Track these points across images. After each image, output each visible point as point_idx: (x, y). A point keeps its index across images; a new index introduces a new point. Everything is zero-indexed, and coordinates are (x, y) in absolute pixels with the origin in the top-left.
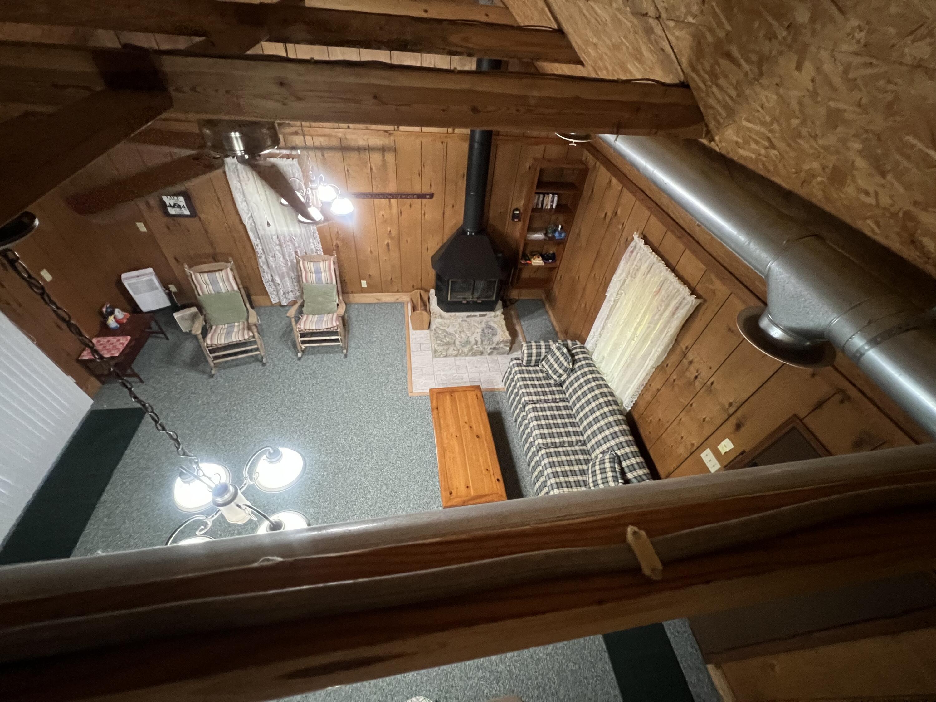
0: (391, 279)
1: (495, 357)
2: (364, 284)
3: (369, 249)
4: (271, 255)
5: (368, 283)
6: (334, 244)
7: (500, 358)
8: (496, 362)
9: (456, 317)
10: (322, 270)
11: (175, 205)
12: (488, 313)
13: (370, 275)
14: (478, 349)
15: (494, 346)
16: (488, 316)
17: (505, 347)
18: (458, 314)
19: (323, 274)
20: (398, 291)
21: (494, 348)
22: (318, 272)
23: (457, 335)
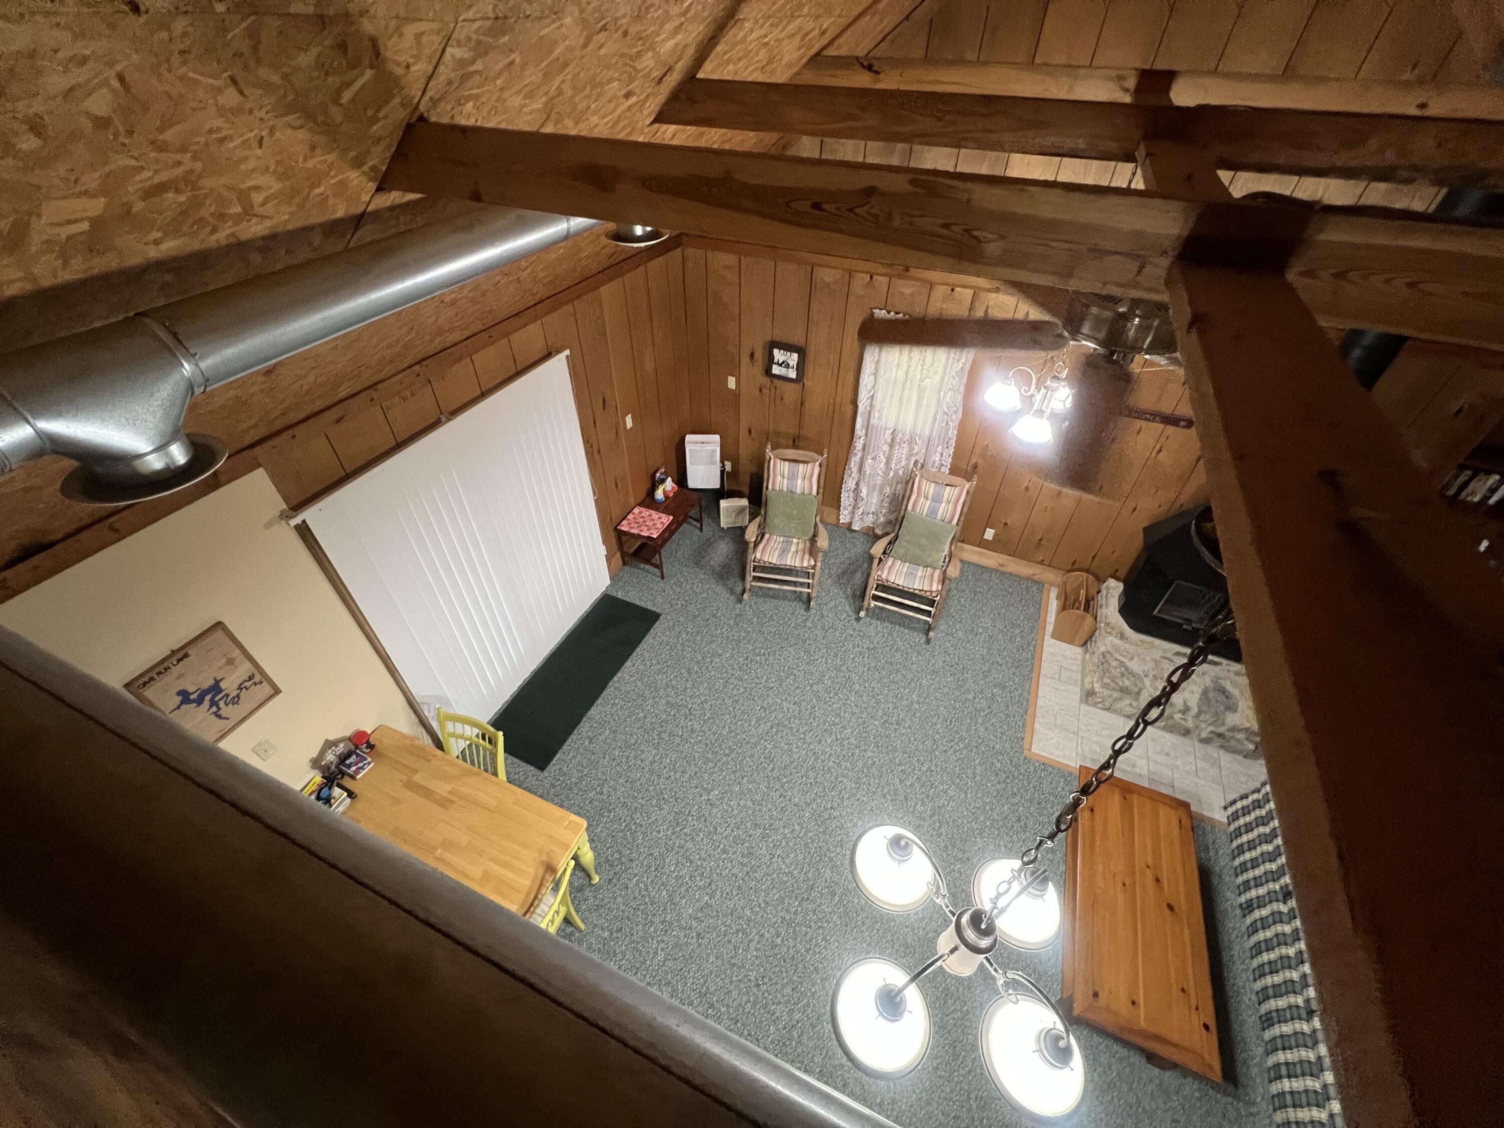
2: (989, 534)
5: (995, 535)
7: (1225, 758)
8: (1216, 763)
9: (1152, 646)
10: (945, 499)
11: (783, 362)
12: (1224, 661)
13: (1006, 524)
15: (1222, 730)
16: (1224, 667)
18: (1158, 642)
19: (943, 505)
21: (1220, 735)
22: (937, 499)
23: (1147, 682)
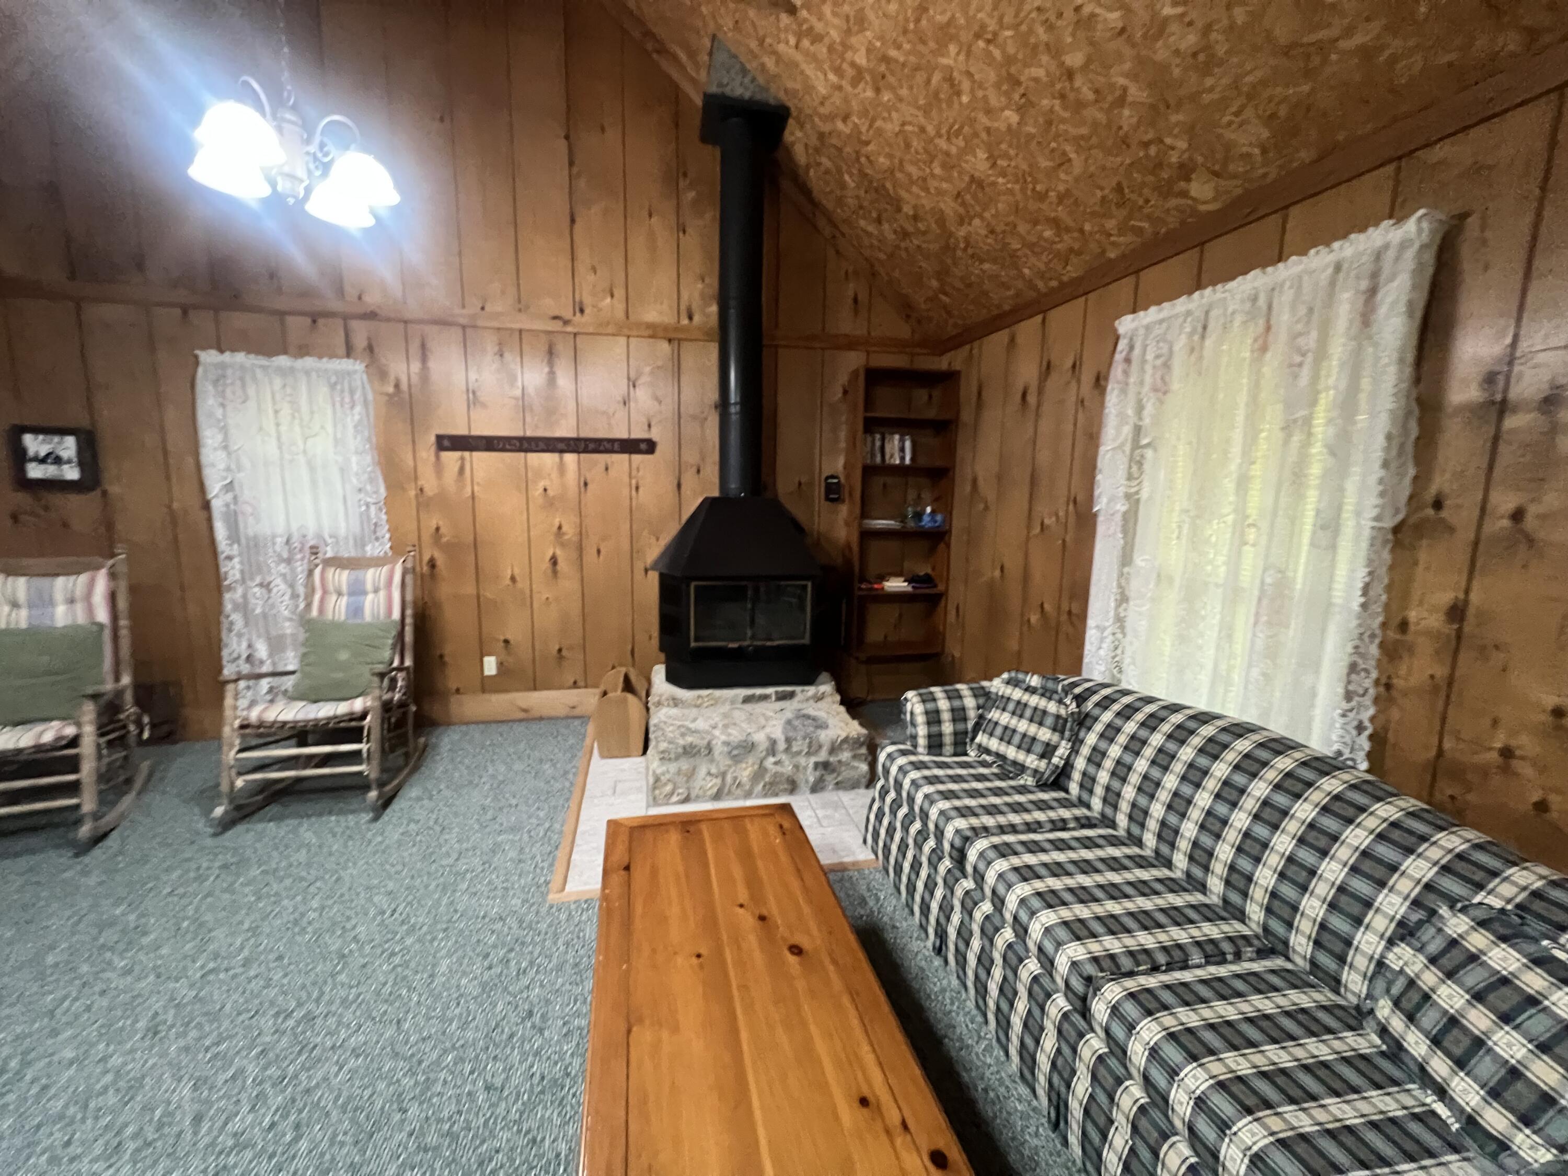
0: (560, 650)
1: (830, 795)
2: (490, 666)
3: (509, 573)
4: (258, 580)
5: (500, 665)
6: (426, 558)
7: (846, 797)
8: (837, 806)
9: (716, 702)
10: (369, 587)
11: (48, 455)
12: (798, 689)
13: (506, 642)
14: (778, 769)
15: (823, 756)
16: (799, 697)
17: (856, 764)
18: (718, 693)
19: (370, 597)
20: (575, 685)
21: (826, 766)
22: (357, 590)
23: (717, 732)
